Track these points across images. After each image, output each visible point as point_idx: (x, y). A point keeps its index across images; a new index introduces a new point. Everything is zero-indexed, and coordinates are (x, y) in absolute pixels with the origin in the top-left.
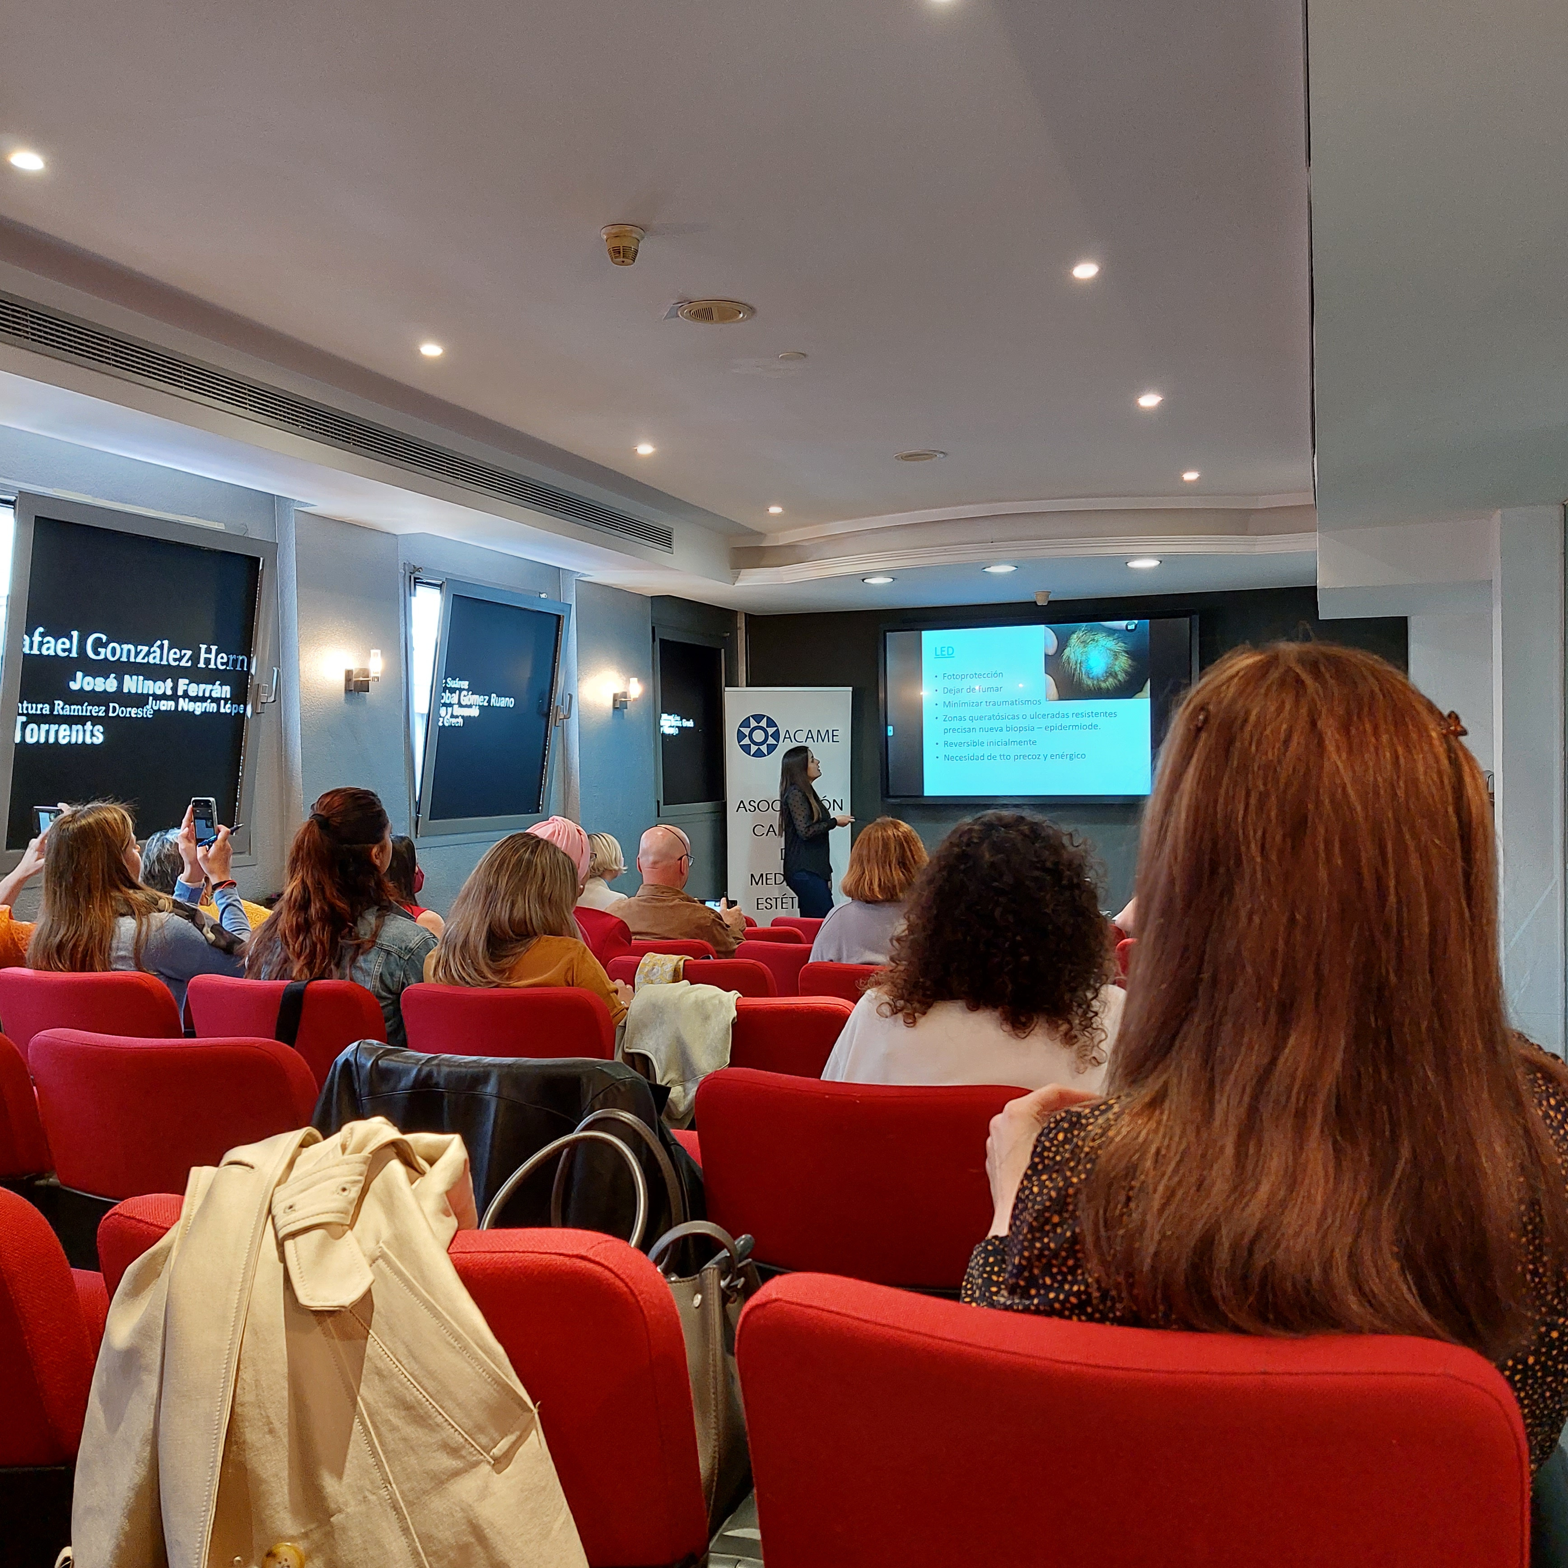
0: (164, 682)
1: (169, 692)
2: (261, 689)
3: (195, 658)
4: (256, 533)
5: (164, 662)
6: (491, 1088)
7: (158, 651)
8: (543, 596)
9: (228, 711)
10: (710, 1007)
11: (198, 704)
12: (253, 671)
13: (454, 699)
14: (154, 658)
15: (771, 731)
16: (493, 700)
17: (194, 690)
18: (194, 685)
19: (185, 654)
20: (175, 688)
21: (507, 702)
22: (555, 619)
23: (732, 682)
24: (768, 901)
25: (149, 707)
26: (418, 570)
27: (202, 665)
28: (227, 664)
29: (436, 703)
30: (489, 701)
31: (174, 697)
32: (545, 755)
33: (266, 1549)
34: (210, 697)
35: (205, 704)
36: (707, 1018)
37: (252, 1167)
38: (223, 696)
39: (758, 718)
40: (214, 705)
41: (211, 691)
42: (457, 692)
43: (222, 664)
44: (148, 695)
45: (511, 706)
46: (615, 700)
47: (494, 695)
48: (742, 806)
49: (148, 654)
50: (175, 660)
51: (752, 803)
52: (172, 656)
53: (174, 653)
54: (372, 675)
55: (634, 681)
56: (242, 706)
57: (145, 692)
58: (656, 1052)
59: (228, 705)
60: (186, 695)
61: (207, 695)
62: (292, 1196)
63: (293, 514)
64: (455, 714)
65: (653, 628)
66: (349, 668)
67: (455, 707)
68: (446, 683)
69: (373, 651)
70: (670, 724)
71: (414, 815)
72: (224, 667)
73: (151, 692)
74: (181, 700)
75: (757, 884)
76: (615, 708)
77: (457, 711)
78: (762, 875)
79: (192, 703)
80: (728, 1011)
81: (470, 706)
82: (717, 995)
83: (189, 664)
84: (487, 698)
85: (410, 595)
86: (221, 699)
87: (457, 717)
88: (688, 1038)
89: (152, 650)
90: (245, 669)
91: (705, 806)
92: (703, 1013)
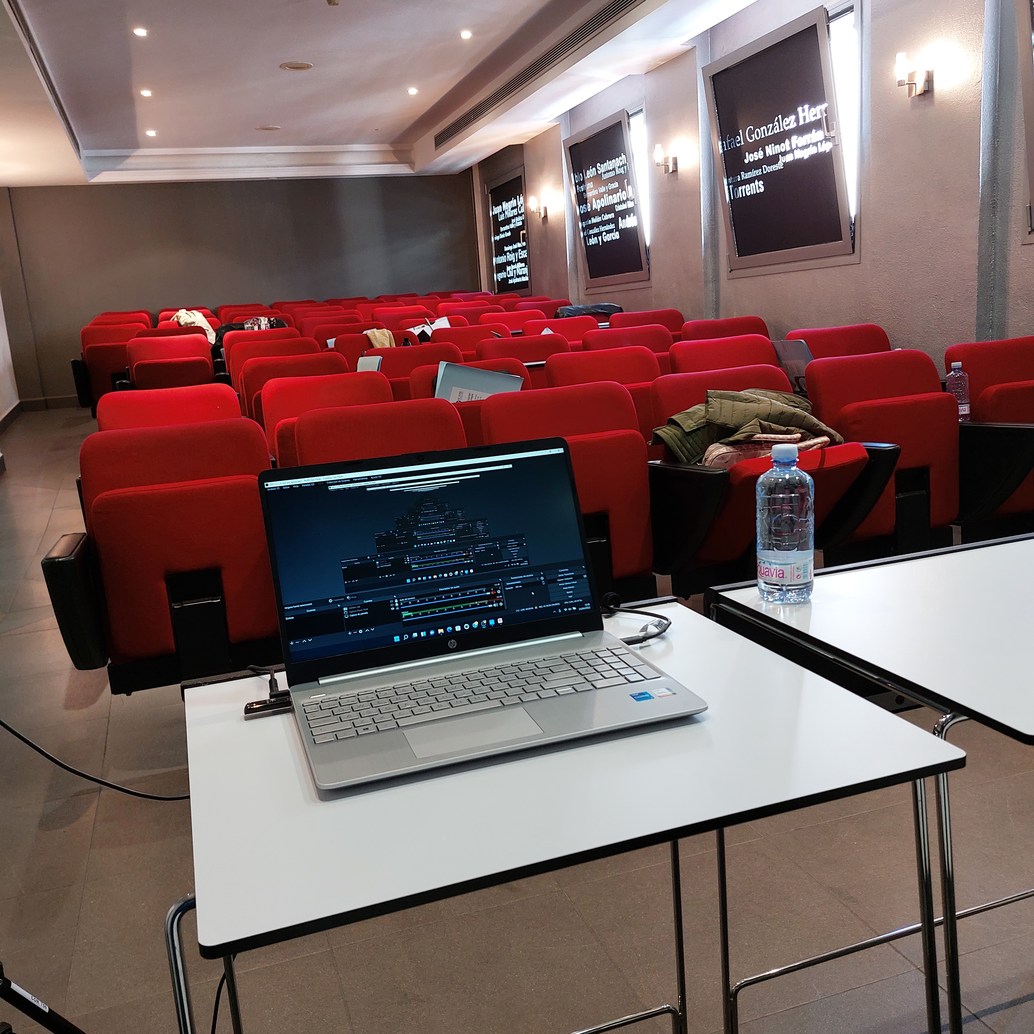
5: (782, 130)
11: (805, 151)
18: (800, 138)
20: (791, 145)
25: (780, 161)
31: (792, 151)
40: (815, 148)
52: (785, 124)
60: (797, 147)
73: (779, 152)
74: (795, 151)
79: (799, 152)
83: (795, 125)
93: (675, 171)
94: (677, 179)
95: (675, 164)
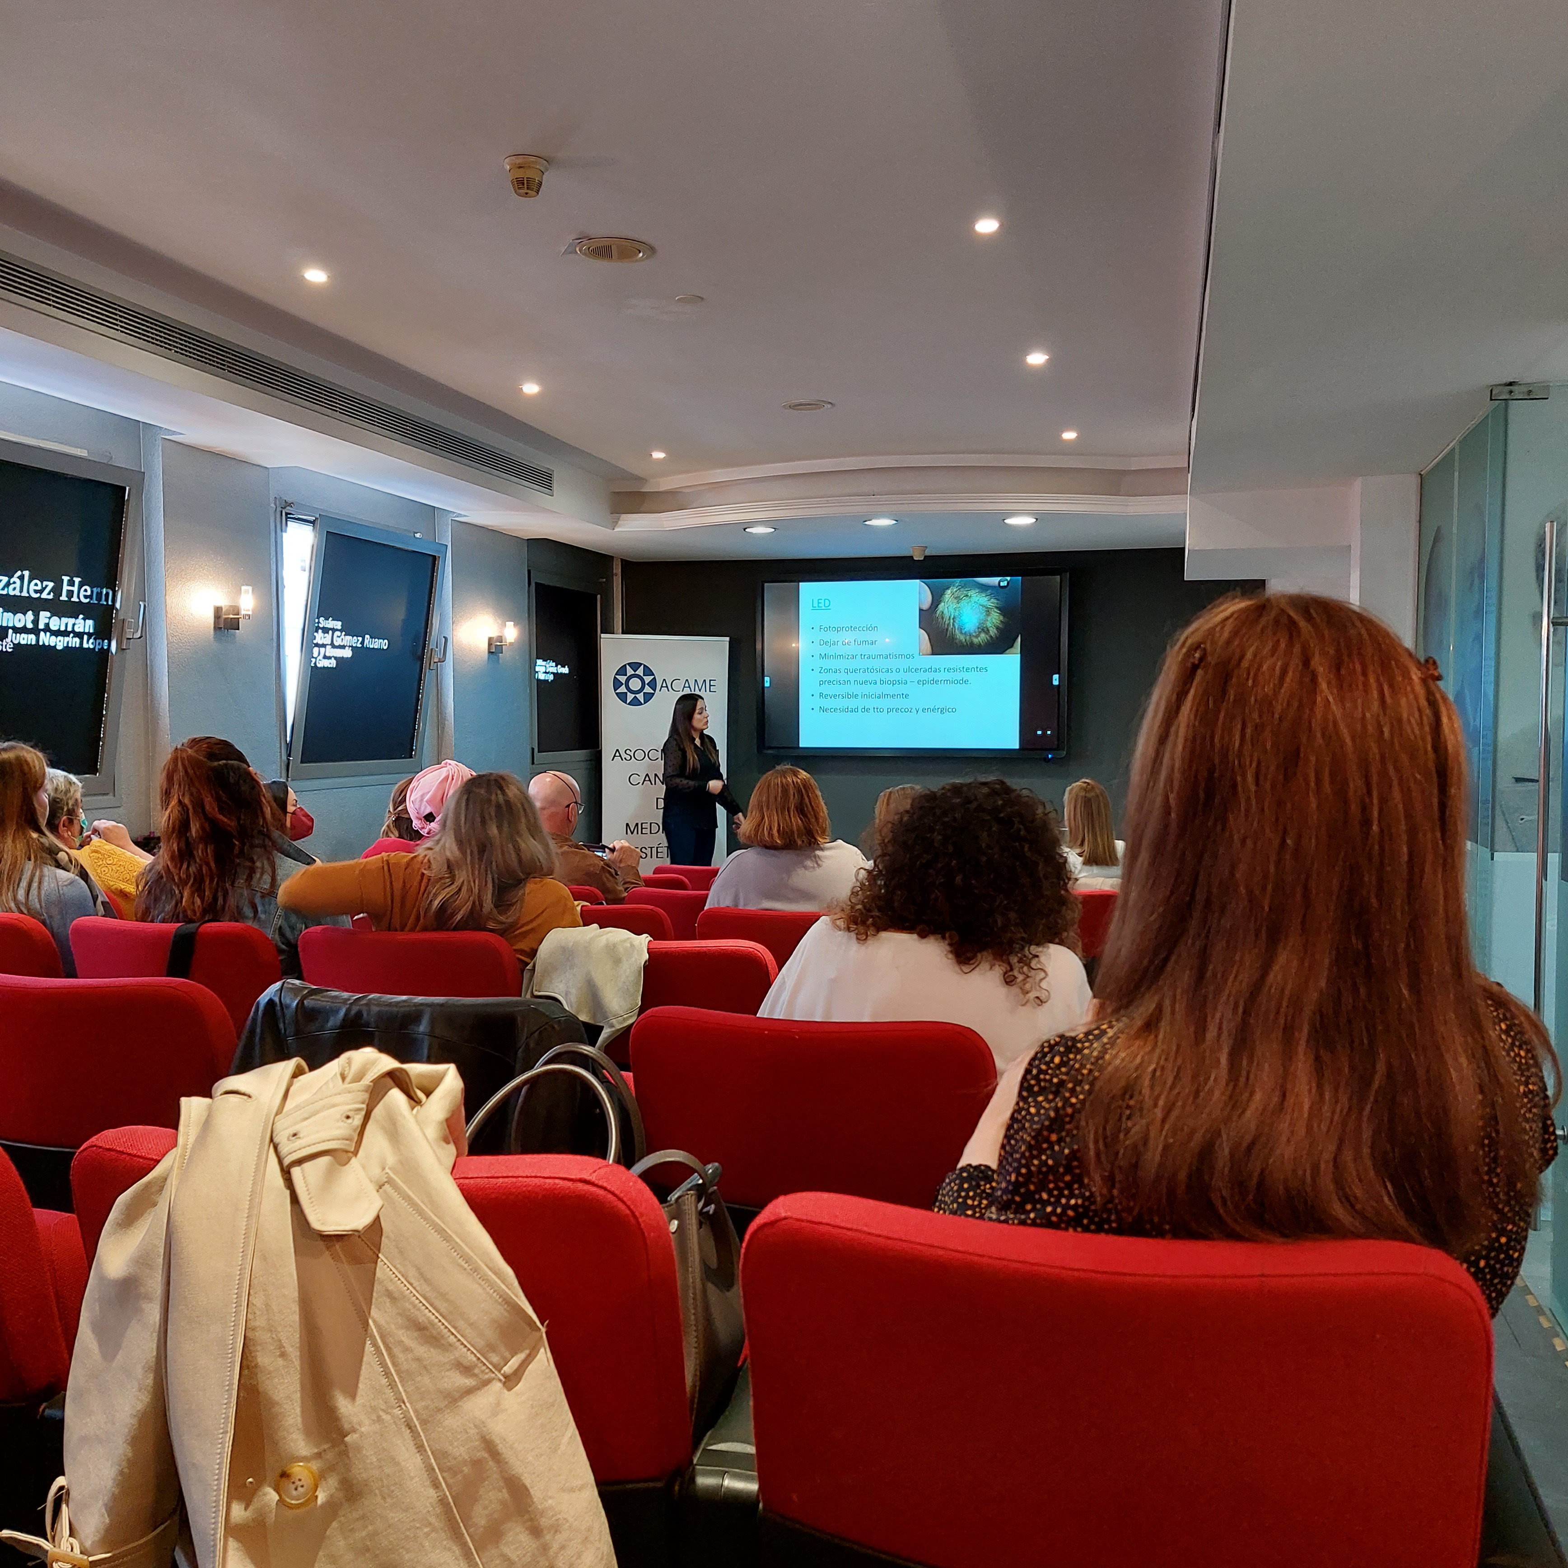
0: (25, 614)
1: (30, 626)
2: (126, 624)
3: (57, 590)
4: (121, 460)
5: (25, 594)
6: (423, 1027)
7: (18, 582)
8: (418, 535)
9: (92, 647)
10: (621, 950)
11: (60, 638)
12: (118, 605)
13: (327, 639)
14: (14, 589)
15: (648, 679)
16: (366, 642)
17: (56, 623)
18: (55, 618)
19: (47, 586)
20: (36, 622)
21: (383, 644)
22: (431, 559)
23: (608, 629)
24: (643, 850)
25: (8, 640)
26: (290, 505)
27: (64, 598)
28: (91, 597)
29: (308, 644)
30: (362, 643)
31: (35, 631)
32: (418, 699)
33: (280, 1471)
34: (73, 631)
35: (67, 639)
36: (617, 961)
37: (250, 1097)
38: (87, 631)
39: (635, 666)
40: (77, 640)
41: (74, 625)
42: (330, 632)
43: (86, 597)
44: (7, 628)
45: (385, 648)
46: (490, 645)
47: (367, 636)
48: (617, 754)
49: (8, 584)
50: (36, 591)
51: (628, 752)
52: (32, 587)
53: (35, 585)
54: (243, 612)
55: (510, 624)
56: (106, 641)
57: (5, 624)
58: (566, 994)
59: (91, 641)
60: (47, 629)
61: (70, 629)
62: (295, 1124)
63: (159, 443)
64: (327, 654)
65: (529, 572)
66: (219, 604)
67: (328, 647)
68: (319, 622)
69: (243, 588)
70: (545, 670)
71: (284, 757)
72: (88, 600)
73: (11, 625)
74: (42, 634)
75: (632, 833)
76: (490, 652)
77: (330, 651)
78: (637, 824)
79: (53, 637)
80: (640, 953)
81: (343, 647)
82: (628, 939)
83: (51, 597)
84: (360, 639)
85: (282, 531)
86: (84, 633)
87: (330, 658)
88: (599, 979)
89: (12, 581)
90: (110, 603)
91: (580, 755)
92: (614, 955)
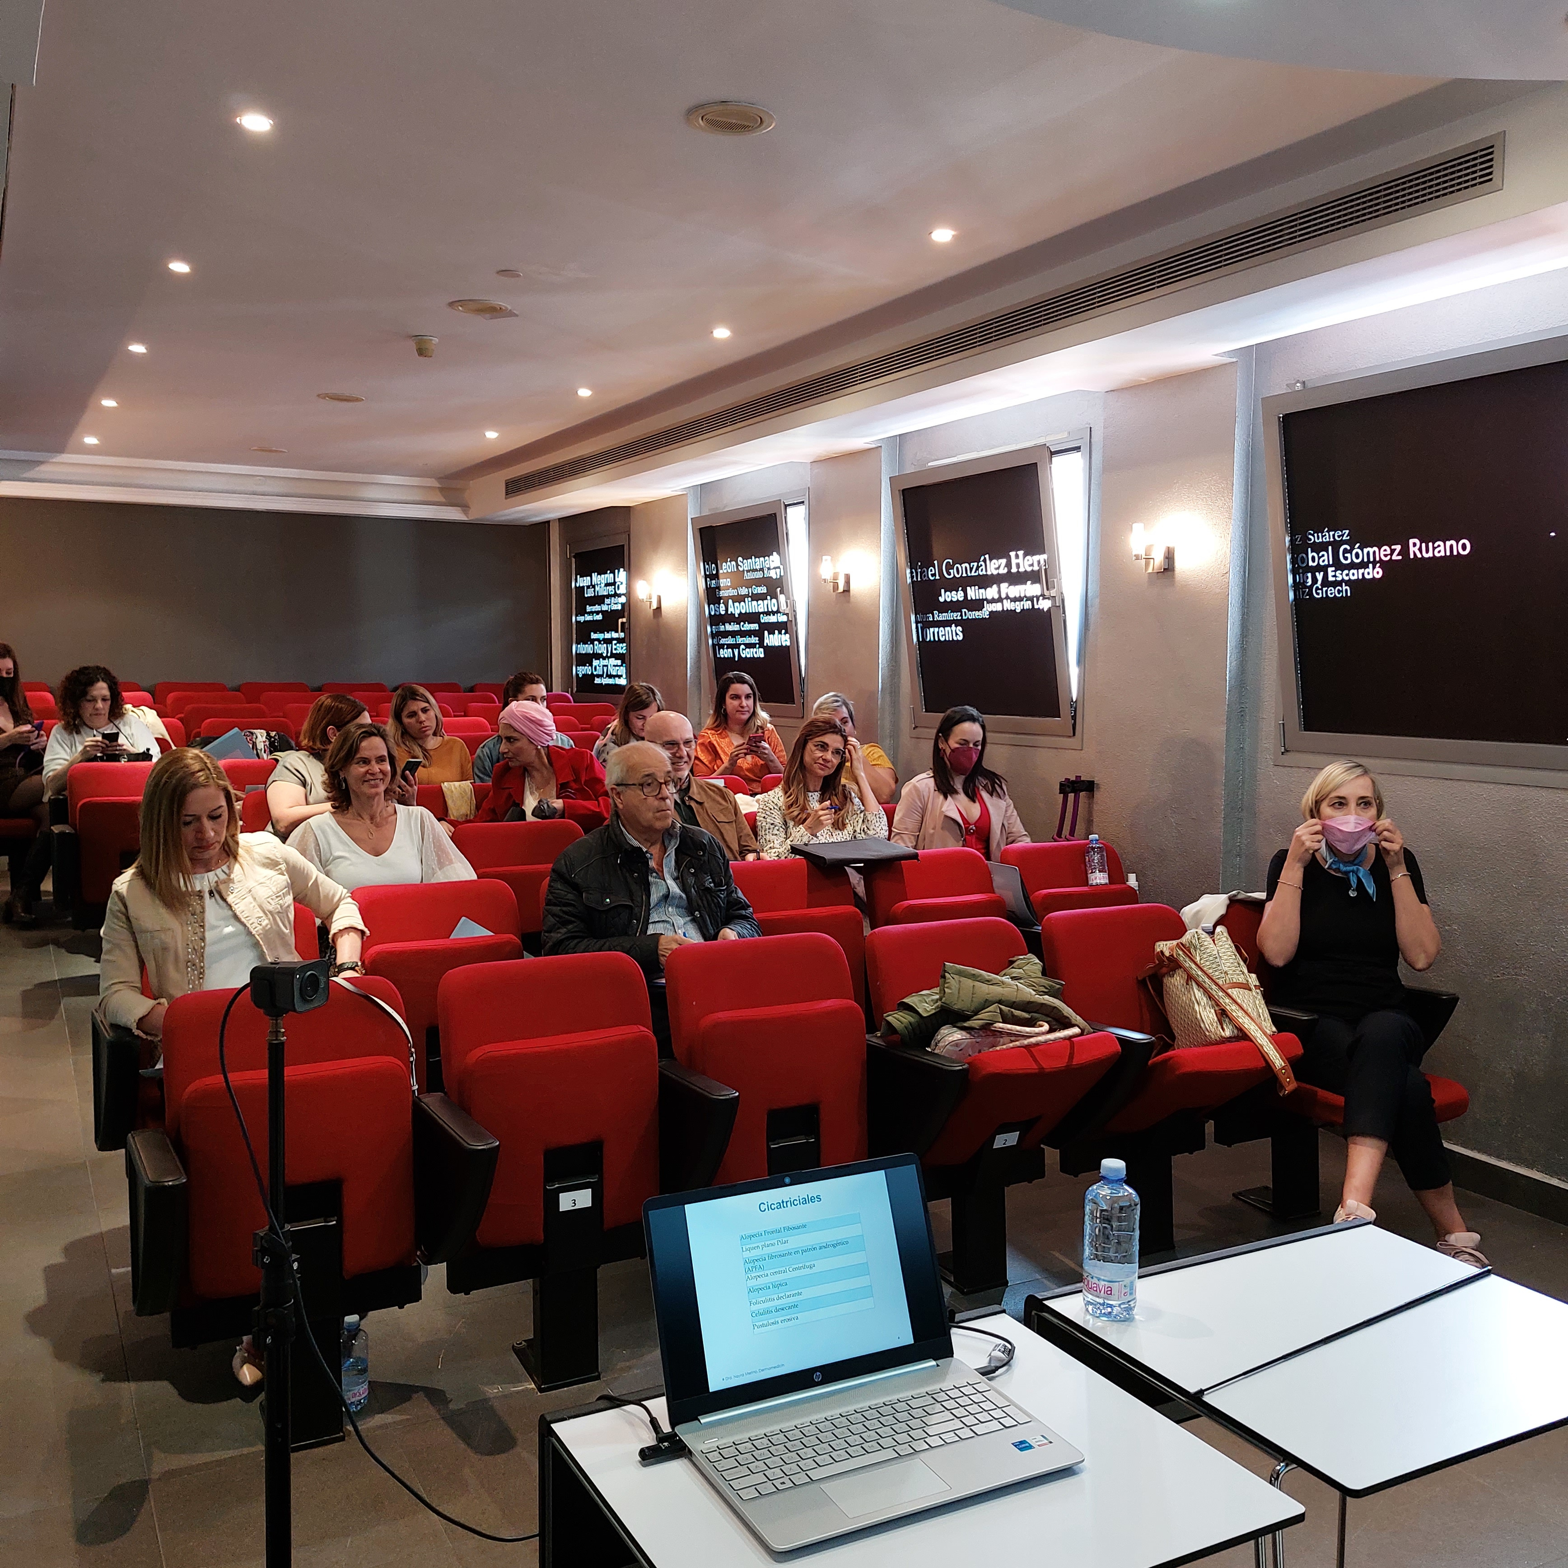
0: (992, 588)
1: (997, 596)
3: (1009, 565)
5: (989, 572)
7: (983, 564)
9: (1041, 607)
11: (1017, 603)
14: (982, 570)
17: (1013, 592)
18: (1012, 588)
19: (1002, 564)
20: (999, 592)
25: (985, 609)
27: (1014, 570)
28: (1033, 565)
31: (1000, 600)
35: (1022, 603)
38: (1035, 594)
40: (1030, 602)
41: (1025, 590)
43: (1029, 566)
49: (978, 568)
50: (995, 569)
53: (994, 564)
57: (981, 598)
59: (1040, 602)
60: (1007, 597)
61: (1023, 595)
72: (1031, 568)
73: (984, 598)
74: (1005, 601)
79: (1013, 603)
83: (1006, 571)
86: (1033, 597)
89: (979, 565)
93: (847, 591)
94: (848, 602)
95: (848, 582)
